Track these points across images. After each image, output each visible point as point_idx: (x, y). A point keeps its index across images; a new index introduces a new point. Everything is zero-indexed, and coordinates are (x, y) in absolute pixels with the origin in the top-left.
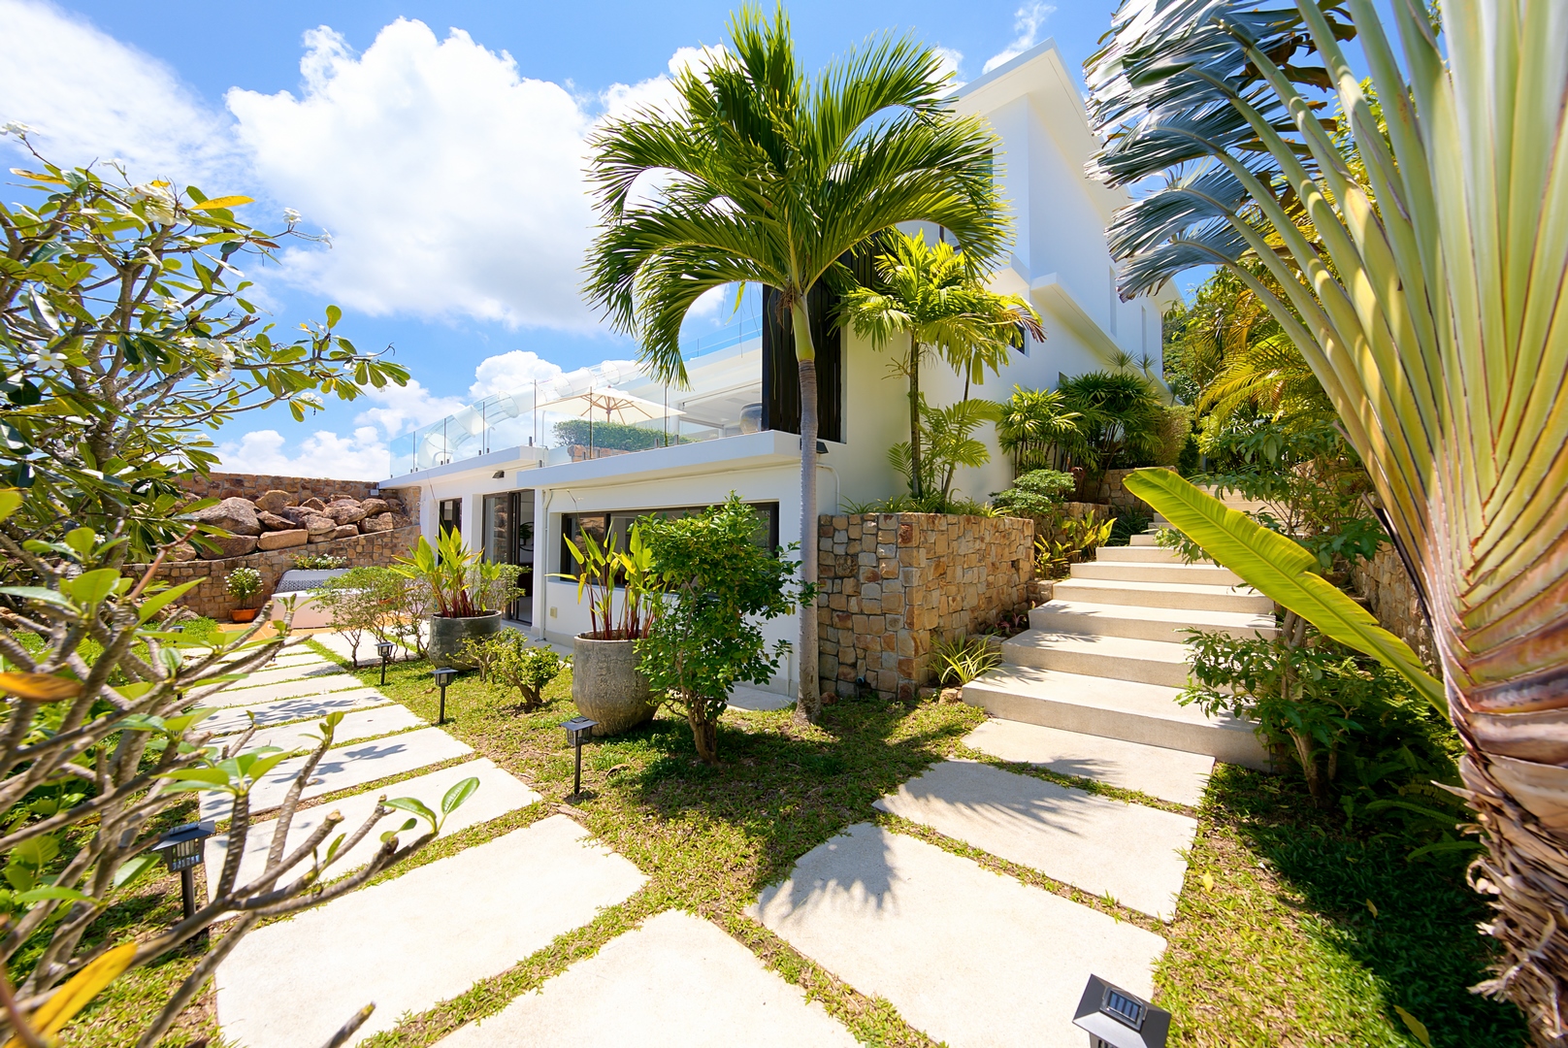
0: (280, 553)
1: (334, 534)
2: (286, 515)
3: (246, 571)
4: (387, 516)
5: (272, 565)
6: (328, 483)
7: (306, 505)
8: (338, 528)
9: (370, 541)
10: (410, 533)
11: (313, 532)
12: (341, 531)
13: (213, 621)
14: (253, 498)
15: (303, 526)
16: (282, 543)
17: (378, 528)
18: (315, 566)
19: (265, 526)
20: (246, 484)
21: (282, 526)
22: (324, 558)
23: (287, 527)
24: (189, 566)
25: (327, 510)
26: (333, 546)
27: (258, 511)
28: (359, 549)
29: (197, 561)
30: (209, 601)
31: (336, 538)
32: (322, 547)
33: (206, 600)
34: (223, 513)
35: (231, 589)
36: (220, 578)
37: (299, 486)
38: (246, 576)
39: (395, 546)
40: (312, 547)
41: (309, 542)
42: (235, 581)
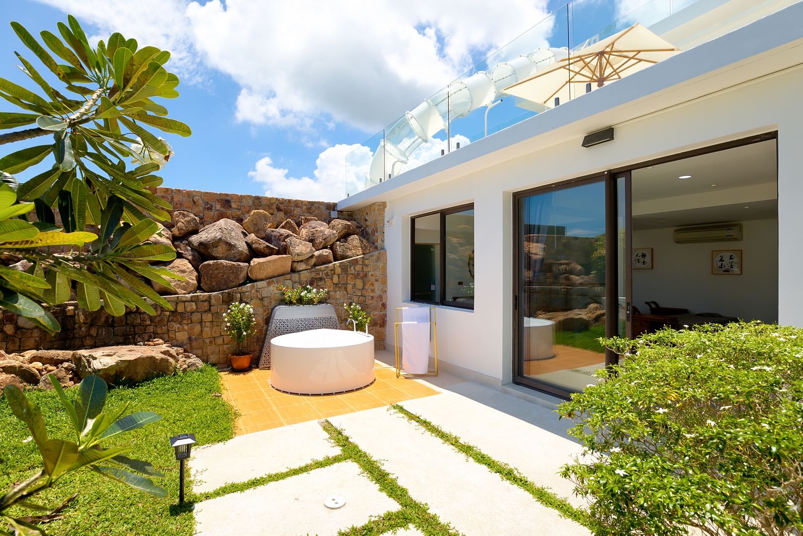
0: (269, 284)
1: (313, 261)
2: (268, 239)
3: (242, 306)
4: (355, 240)
5: (262, 299)
6: (297, 204)
7: (283, 227)
8: (317, 253)
9: (344, 268)
10: (378, 260)
11: (297, 258)
12: (320, 256)
13: (214, 369)
14: (240, 221)
15: (284, 250)
16: (269, 271)
17: (349, 253)
18: (300, 301)
19: (254, 252)
20: (234, 205)
21: (267, 251)
22: (309, 291)
23: (271, 252)
24: (192, 300)
25: (304, 232)
26: (313, 275)
27: (245, 235)
28: (336, 279)
29: (198, 293)
30: (211, 342)
31: (315, 265)
32: (305, 276)
33: (207, 341)
34: (218, 235)
35: (229, 328)
36: (218, 315)
37: (274, 207)
38: (241, 311)
39: (366, 275)
40: (295, 276)
41: (293, 271)
42: (233, 319)
